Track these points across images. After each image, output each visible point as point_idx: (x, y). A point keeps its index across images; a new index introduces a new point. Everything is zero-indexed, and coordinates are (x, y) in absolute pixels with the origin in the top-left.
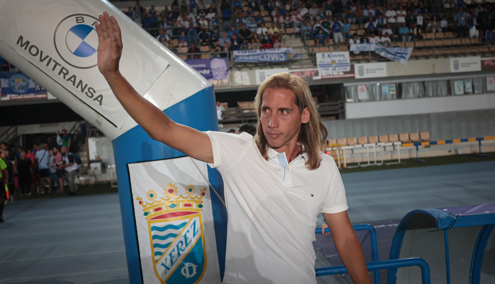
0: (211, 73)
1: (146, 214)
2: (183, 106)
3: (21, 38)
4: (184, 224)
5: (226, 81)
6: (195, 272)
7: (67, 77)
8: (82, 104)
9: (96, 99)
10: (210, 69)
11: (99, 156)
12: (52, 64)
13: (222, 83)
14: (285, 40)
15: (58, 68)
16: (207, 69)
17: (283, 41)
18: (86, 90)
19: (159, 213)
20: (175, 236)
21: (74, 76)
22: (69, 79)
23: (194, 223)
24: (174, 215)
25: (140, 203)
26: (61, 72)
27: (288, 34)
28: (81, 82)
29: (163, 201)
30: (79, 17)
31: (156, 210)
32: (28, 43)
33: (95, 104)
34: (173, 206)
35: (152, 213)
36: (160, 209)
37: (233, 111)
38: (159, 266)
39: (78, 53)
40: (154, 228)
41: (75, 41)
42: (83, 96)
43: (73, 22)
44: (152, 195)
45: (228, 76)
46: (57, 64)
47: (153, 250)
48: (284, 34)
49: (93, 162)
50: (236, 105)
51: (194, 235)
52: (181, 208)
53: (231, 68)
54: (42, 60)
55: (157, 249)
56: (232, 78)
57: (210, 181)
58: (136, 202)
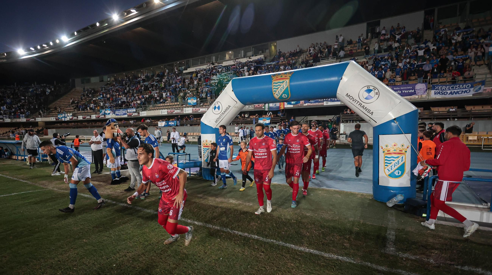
0: (415, 91)
1: (384, 152)
2: (404, 117)
3: (348, 94)
4: (398, 157)
5: (424, 96)
6: (400, 174)
7: (361, 106)
8: (365, 115)
9: (371, 113)
10: (415, 90)
11: (345, 132)
12: (357, 102)
13: (421, 97)
14: (473, 69)
15: (359, 103)
16: (412, 90)
17: (472, 70)
18: (367, 110)
19: (389, 152)
20: (394, 160)
21: (364, 106)
22: (362, 107)
23: (403, 157)
24: (395, 153)
25: (382, 148)
26: (359, 104)
27: (477, 65)
28: (366, 108)
29: (391, 148)
30: (368, 86)
31: (388, 151)
32: (349, 95)
33: (370, 115)
34: (395, 150)
35: (386, 152)
36: (390, 151)
37: (427, 112)
38: (386, 170)
39: (366, 99)
40: (386, 157)
41: (366, 95)
42: (366, 112)
43: (366, 88)
44: (387, 146)
45: (426, 93)
46: (358, 102)
47: (384, 164)
48: (474, 65)
49: (341, 134)
50: (430, 109)
51: (402, 161)
52: (398, 151)
53: (429, 88)
54: (353, 101)
55: (386, 164)
56: (428, 94)
57: (412, 143)
58: (380, 148)
